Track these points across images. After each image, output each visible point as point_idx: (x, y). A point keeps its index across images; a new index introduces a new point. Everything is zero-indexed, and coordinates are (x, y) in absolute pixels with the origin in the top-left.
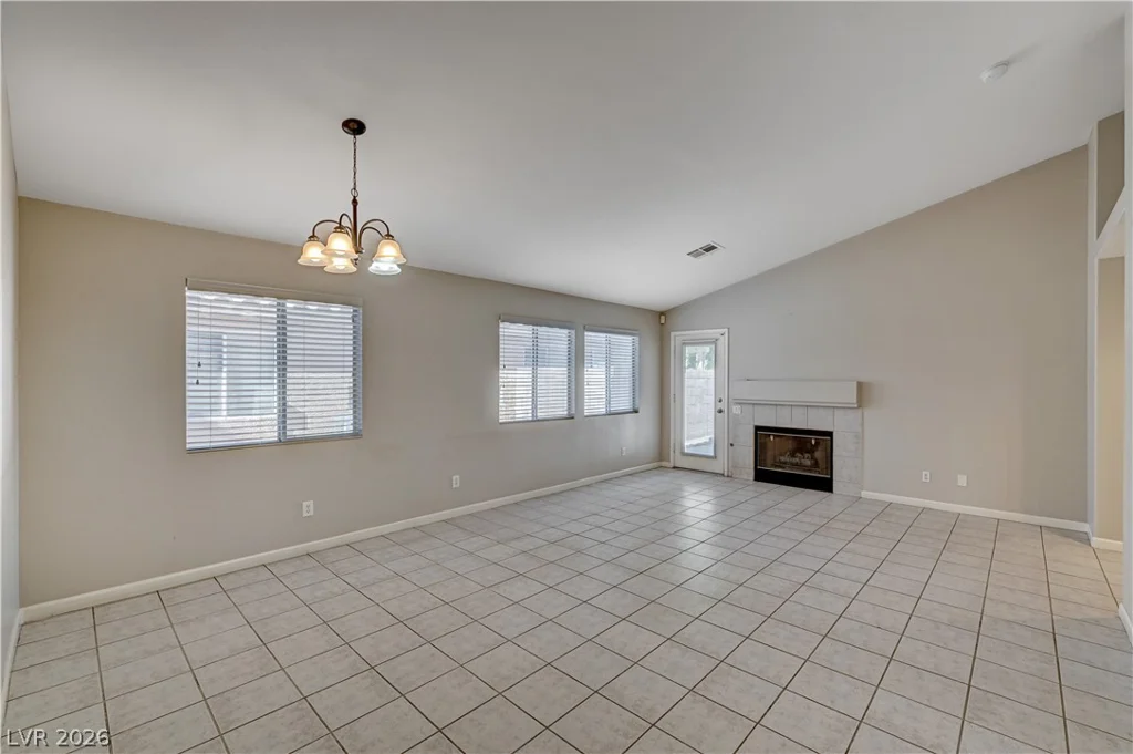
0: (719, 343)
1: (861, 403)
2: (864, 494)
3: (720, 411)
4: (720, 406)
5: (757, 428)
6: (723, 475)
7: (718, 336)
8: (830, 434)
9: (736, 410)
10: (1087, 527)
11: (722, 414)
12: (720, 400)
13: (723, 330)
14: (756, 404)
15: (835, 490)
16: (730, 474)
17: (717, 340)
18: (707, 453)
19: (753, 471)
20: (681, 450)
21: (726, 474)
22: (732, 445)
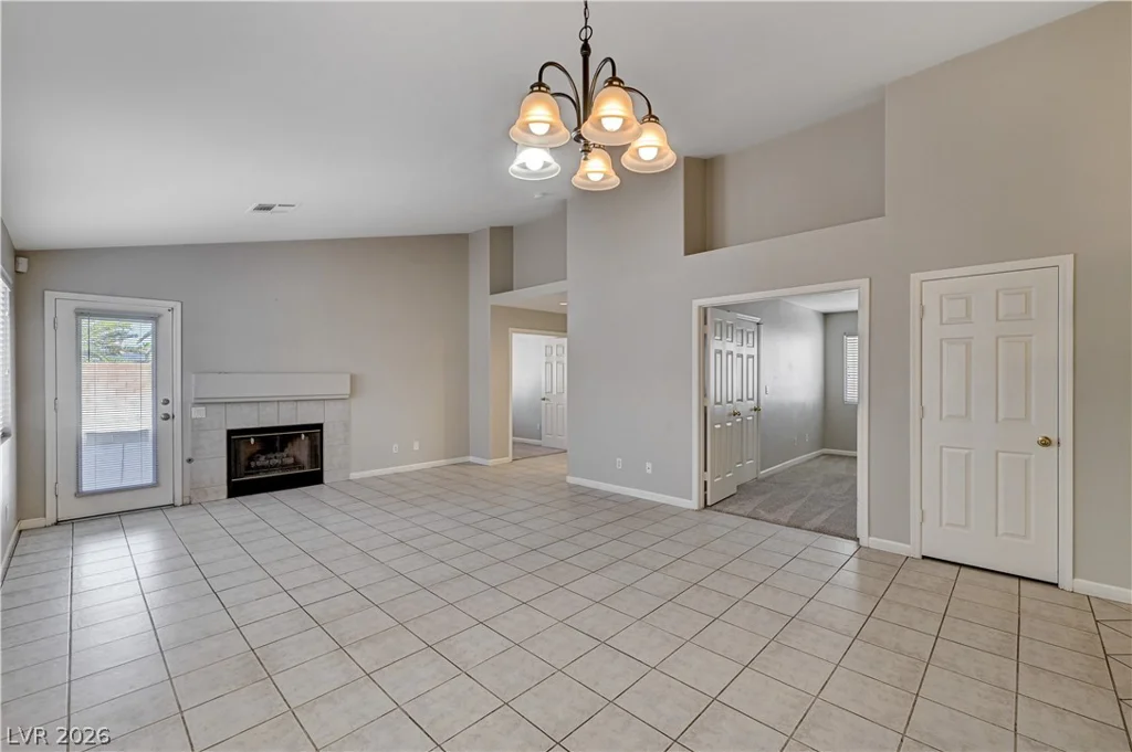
0: (161, 320)
1: (353, 392)
2: (354, 475)
3: (167, 417)
4: (167, 409)
5: (230, 433)
6: (173, 505)
7: (160, 310)
8: (320, 426)
9: (198, 413)
10: (471, 459)
11: (170, 421)
12: (166, 402)
13: (171, 304)
14: (229, 403)
15: (326, 480)
16: (186, 500)
17: (160, 316)
18: (137, 482)
19: (225, 487)
20: (74, 491)
21: (178, 502)
22: (190, 461)
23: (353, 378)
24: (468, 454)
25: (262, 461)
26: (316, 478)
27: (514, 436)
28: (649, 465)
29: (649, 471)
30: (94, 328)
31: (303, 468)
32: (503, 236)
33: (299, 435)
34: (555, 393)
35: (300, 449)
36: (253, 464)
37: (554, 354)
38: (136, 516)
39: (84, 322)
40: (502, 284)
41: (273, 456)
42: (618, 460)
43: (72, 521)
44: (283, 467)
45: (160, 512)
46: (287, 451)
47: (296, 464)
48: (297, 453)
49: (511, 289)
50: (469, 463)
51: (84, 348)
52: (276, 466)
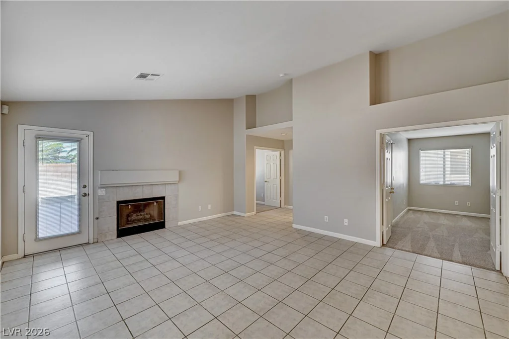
0: (82, 141)
1: (180, 180)
2: (180, 223)
3: (85, 195)
4: (85, 191)
5: (119, 203)
6: (88, 243)
7: (81, 136)
8: (163, 198)
9: (102, 192)
10: (235, 213)
11: (86, 197)
12: (85, 187)
13: (88, 133)
14: (118, 187)
15: (166, 226)
16: (96, 240)
17: (82, 139)
18: (70, 231)
19: (116, 232)
20: (34, 237)
21: (91, 241)
22: (97, 218)
23: (180, 173)
24: (233, 211)
25: (134, 217)
26: (161, 225)
27: (256, 200)
28: (346, 220)
29: (347, 224)
30: (46, 146)
31: (155, 220)
32: (251, 100)
33: (154, 203)
34: (272, 178)
35: (153, 210)
36: (129, 219)
37: (272, 159)
38: (69, 251)
39: (40, 142)
40: (251, 125)
41: (139, 214)
42: (325, 217)
43: (33, 255)
44: (145, 220)
45: (81, 248)
46: (146, 211)
47: (152, 218)
48: (152, 212)
49: (255, 127)
50: (234, 215)
51: (40, 156)
52: (141, 219)
